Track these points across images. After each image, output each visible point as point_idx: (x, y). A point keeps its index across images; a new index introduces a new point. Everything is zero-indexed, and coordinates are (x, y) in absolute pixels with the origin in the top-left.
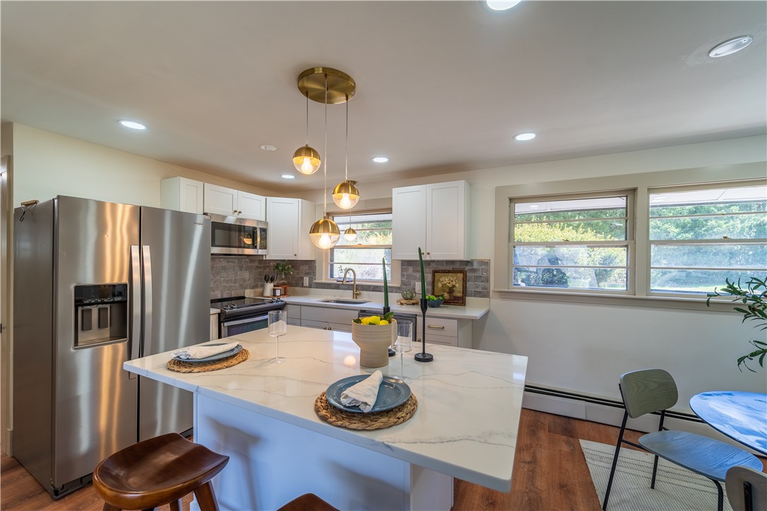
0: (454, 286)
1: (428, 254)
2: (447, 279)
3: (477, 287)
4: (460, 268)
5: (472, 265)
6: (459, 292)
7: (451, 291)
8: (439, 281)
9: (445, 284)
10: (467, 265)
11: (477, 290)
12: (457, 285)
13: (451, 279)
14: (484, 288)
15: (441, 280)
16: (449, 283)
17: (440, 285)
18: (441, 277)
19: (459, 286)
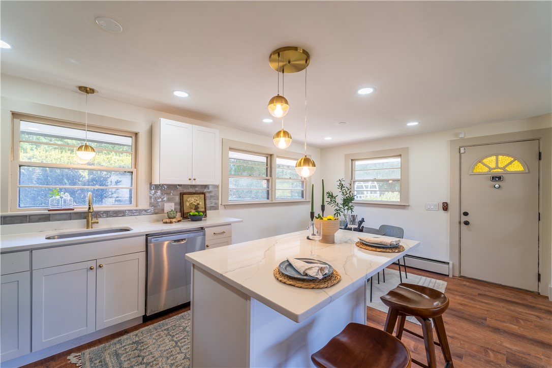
0: (198, 204)
1: (194, 179)
2: (193, 199)
3: (211, 204)
4: (201, 191)
5: (208, 188)
6: (203, 208)
7: (196, 208)
8: (187, 201)
9: (192, 203)
10: (205, 188)
11: (211, 205)
12: (200, 203)
13: (196, 199)
14: (216, 204)
15: (189, 200)
16: (195, 202)
17: (188, 204)
18: (189, 197)
19: (202, 204)
